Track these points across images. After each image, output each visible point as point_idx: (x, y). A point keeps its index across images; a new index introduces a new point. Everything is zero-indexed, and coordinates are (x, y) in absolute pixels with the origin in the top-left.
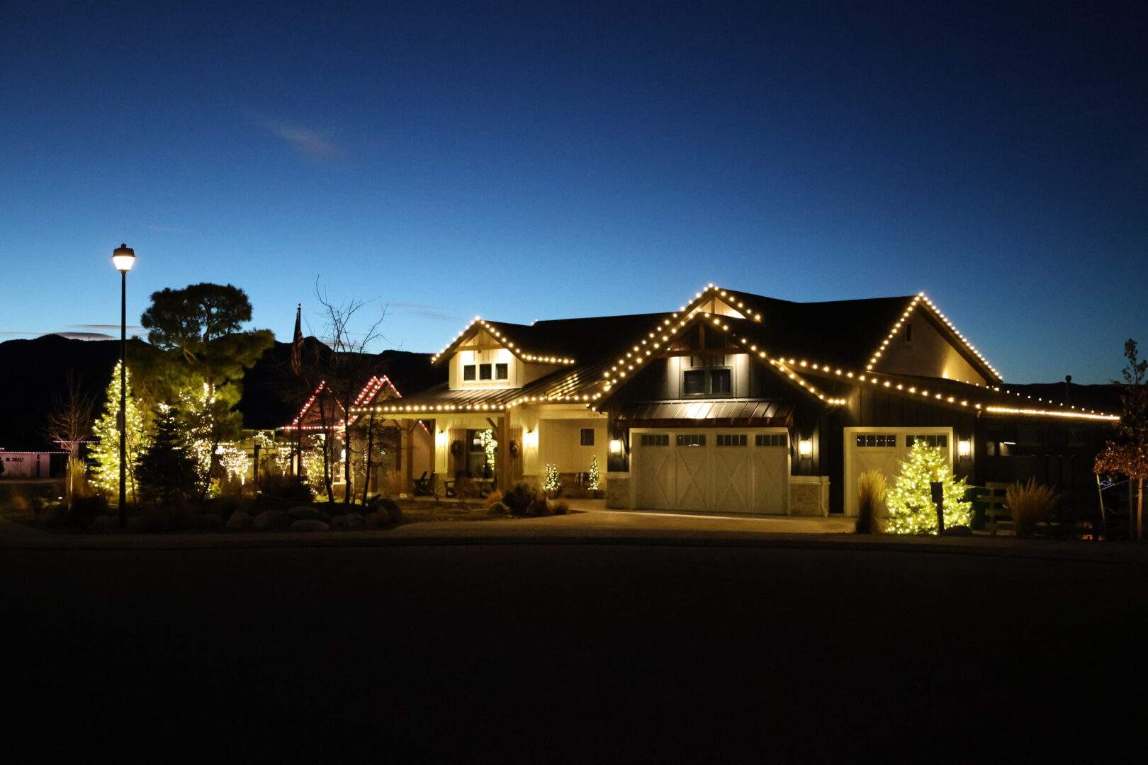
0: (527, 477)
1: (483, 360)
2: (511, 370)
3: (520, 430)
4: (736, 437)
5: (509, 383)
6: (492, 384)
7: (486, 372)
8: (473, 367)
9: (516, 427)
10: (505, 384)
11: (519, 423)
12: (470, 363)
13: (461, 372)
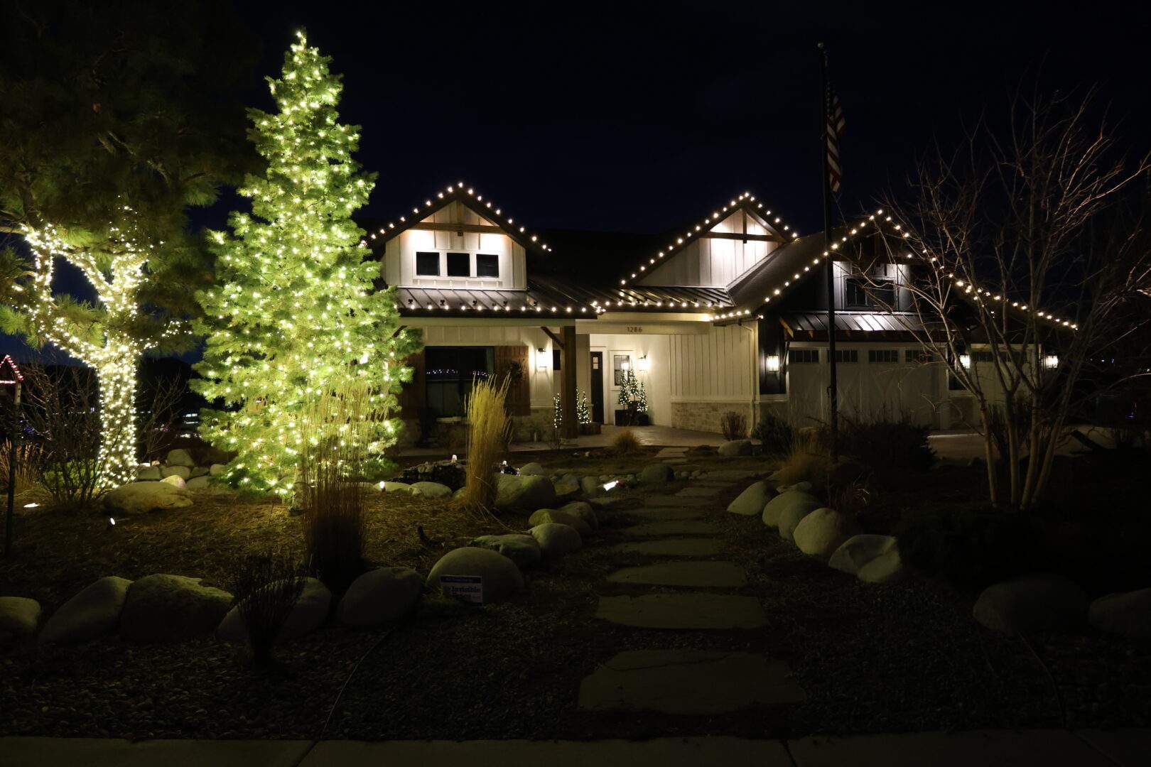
0: (536, 411)
1: (452, 247)
2: (503, 264)
3: (525, 348)
4: (887, 353)
5: (500, 283)
6: (469, 282)
7: (458, 265)
8: (435, 256)
9: (516, 344)
10: (494, 283)
11: (519, 339)
12: (429, 248)
13: (411, 262)
